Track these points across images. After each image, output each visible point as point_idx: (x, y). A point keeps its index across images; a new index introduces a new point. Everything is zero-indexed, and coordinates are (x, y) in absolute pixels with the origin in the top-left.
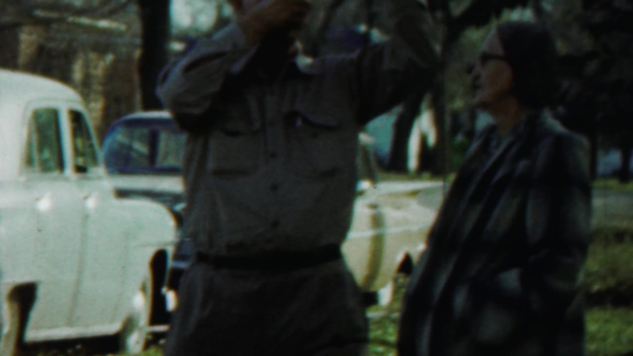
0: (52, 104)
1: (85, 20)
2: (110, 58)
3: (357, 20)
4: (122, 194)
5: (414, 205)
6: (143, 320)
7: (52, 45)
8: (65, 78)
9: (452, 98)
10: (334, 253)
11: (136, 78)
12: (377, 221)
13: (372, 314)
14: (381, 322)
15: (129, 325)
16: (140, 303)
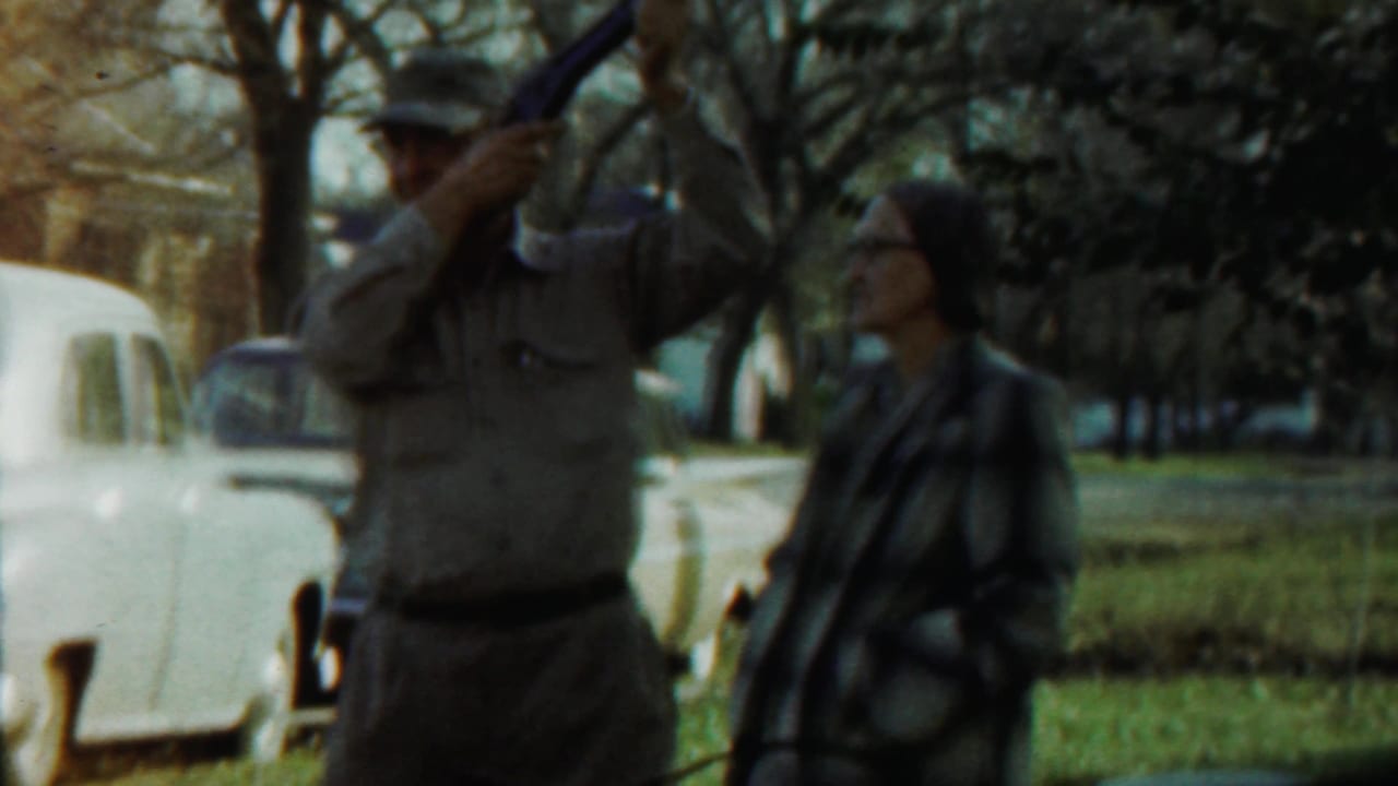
0: (103, 325)
1: (163, 179)
2: (204, 244)
3: (641, 176)
4: (243, 483)
5: (752, 502)
6: (282, 700)
7: (102, 222)
8: (126, 278)
9: (811, 310)
10: (615, 586)
11: (252, 282)
12: (688, 530)
13: (685, 691)
14: (700, 706)
15: (256, 712)
16: (275, 673)
